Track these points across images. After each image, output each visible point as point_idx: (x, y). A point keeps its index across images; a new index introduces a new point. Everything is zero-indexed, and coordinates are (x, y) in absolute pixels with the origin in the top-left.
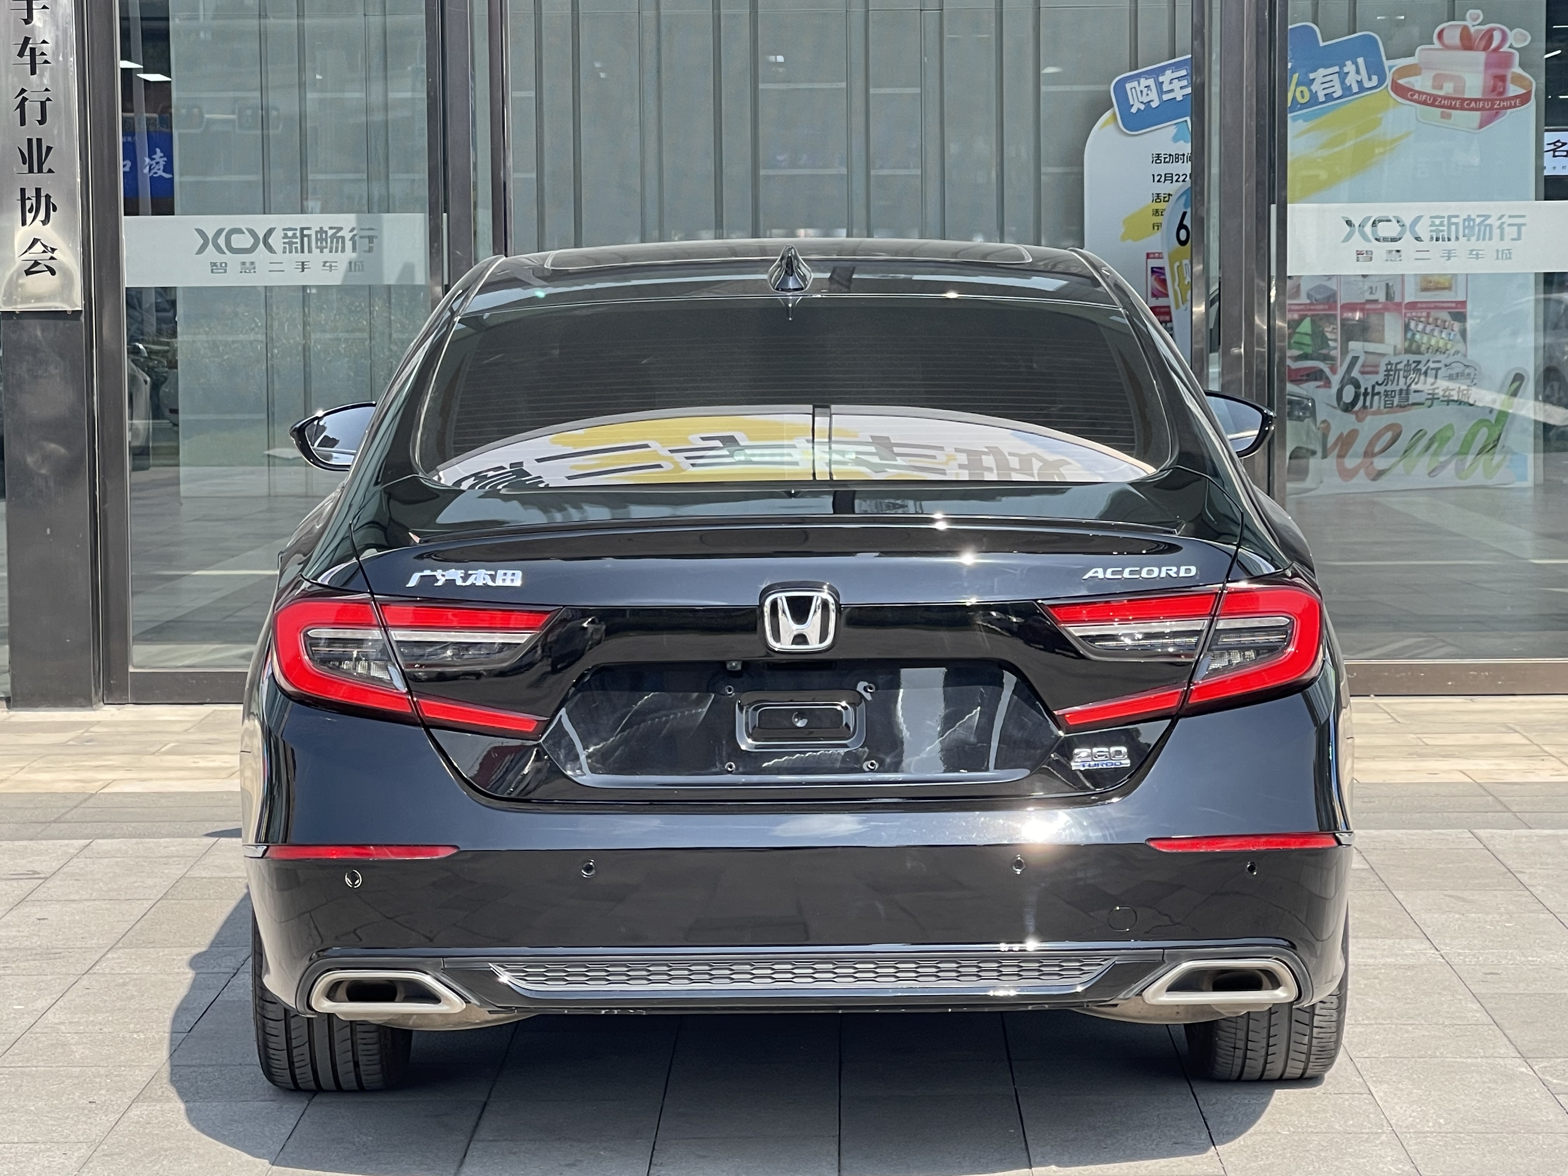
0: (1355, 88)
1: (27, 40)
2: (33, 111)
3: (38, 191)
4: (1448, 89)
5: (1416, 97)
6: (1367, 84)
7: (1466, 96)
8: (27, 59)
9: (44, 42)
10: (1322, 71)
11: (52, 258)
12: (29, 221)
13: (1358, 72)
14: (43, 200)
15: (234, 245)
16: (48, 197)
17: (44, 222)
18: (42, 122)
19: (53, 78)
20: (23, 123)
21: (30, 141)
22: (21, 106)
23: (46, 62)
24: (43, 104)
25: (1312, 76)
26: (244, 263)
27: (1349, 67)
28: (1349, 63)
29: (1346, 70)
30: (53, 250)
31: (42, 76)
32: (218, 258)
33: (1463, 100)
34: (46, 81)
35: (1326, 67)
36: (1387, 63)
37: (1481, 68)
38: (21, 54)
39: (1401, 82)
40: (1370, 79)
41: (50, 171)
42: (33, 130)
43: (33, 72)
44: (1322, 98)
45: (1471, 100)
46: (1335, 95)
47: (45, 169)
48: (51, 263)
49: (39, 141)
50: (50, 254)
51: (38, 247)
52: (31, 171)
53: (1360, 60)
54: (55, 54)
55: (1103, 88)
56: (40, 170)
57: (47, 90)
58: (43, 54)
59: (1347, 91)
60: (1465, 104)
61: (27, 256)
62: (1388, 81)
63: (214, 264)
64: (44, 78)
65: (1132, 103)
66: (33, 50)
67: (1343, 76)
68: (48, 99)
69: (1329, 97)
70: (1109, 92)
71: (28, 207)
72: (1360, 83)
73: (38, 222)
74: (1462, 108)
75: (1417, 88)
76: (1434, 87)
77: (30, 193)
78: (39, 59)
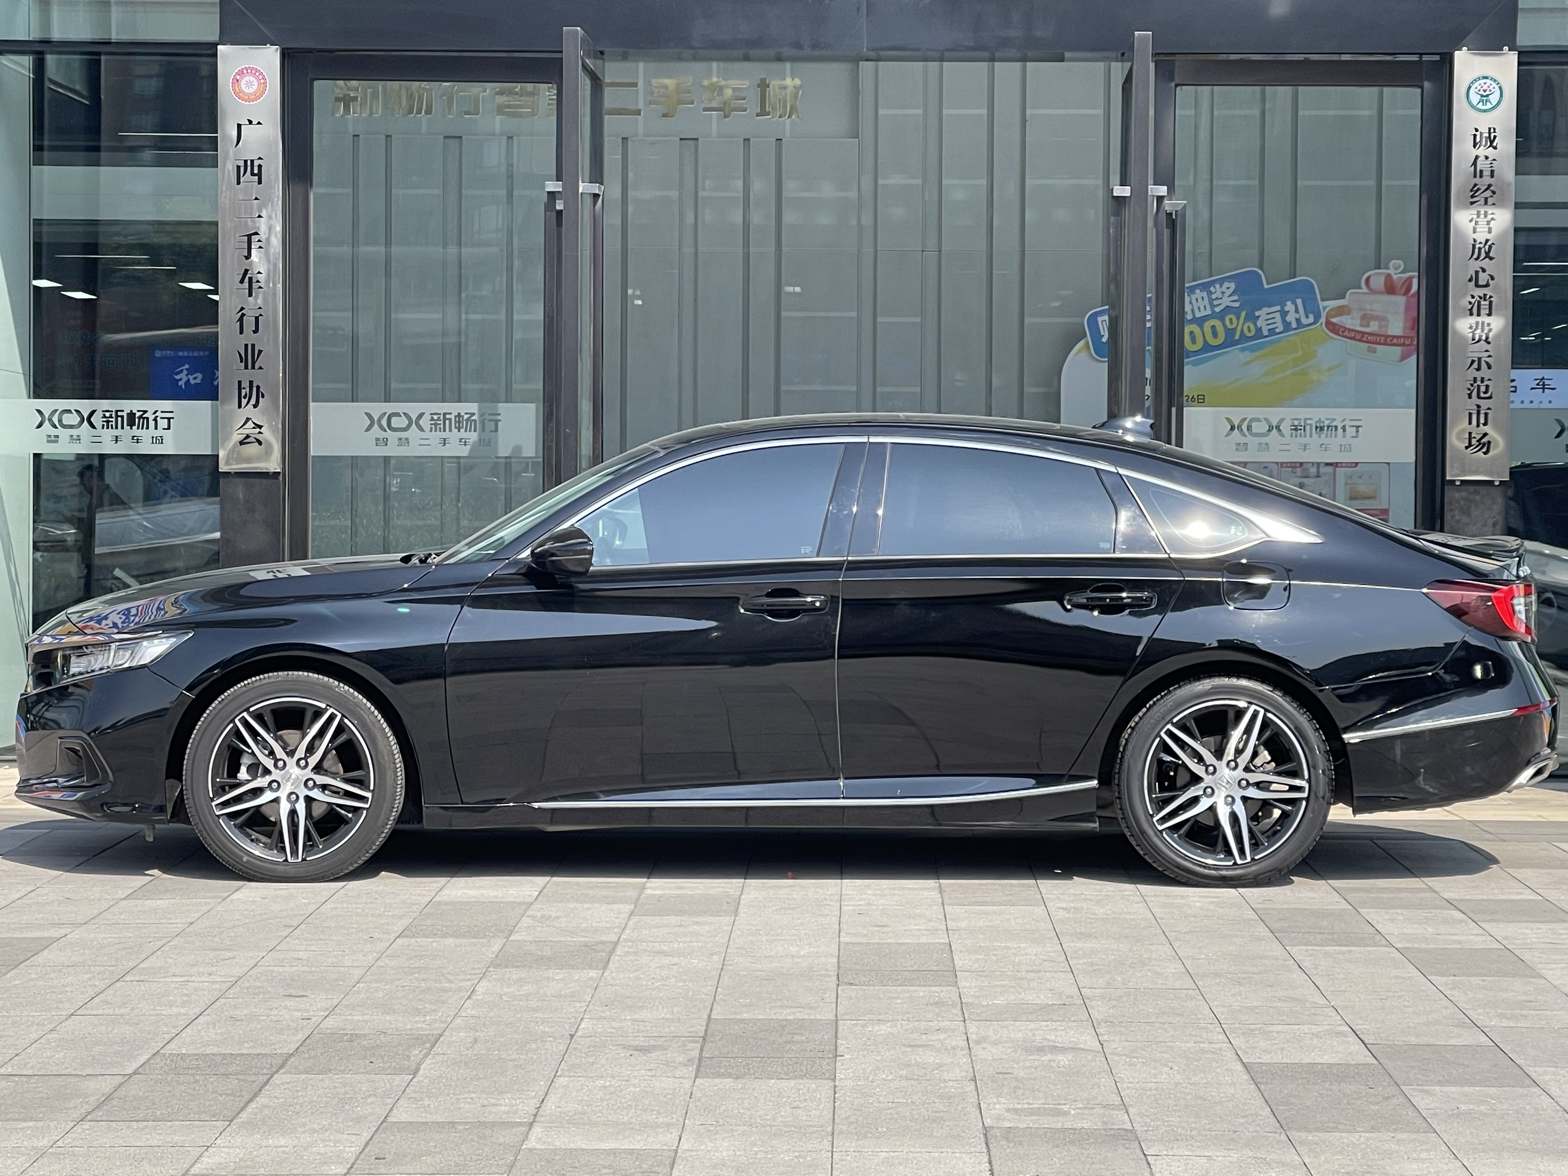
0: (1294, 325)
1: (246, 271)
2: (249, 323)
3: (251, 383)
4: (1374, 327)
5: (1346, 333)
6: (1304, 321)
7: (1389, 333)
8: (246, 284)
9: (259, 273)
10: (1266, 310)
11: (260, 433)
12: (243, 405)
13: (1297, 311)
14: (255, 389)
15: (394, 425)
16: (258, 387)
17: (255, 406)
18: (256, 331)
19: (265, 300)
20: (241, 332)
21: (246, 346)
22: (241, 320)
23: (260, 287)
24: (257, 318)
25: (1257, 313)
26: (401, 439)
27: (1289, 306)
28: (1289, 303)
29: (1286, 309)
30: (260, 427)
31: (256, 298)
32: (383, 435)
33: (1387, 337)
34: (260, 302)
35: (1269, 306)
36: (1322, 304)
37: (1402, 309)
38: (242, 282)
39: (1334, 320)
40: (1307, 317)
41: (260, 368)
42: (249, 337)
43: (250, 295)
44: (1266, 333)
45: (1394, 337)
46: (1277, 331)
47: (257, 366)
48: (259, 437)
49: (253, 346)
50: (258, 430)
51: (250, 424)
52: (246, 367)
53: (1299, 301)
54: (267, 282)
55: (1078, 320)
56: (253, 367)
57: (260, 308)
58: (258, 281)
59: (1287, 326)
60: (1388, 340)
61: (241, 431)
62: (1323, 320)
63: (379, 439)
64: (259, 300)
65: (1102, 333)
66: (250, 279)
67: (1284, 314)
68: (261, 315)
69: (1272, 332)
70: (1083, 324)
71: (243, 394)
72: (1298, 320)
73: (250, 406)
74: (1385, 344)
75: (1347, 326)
76: (1361, 325)
77: (246, 384)
78: (255, 285)
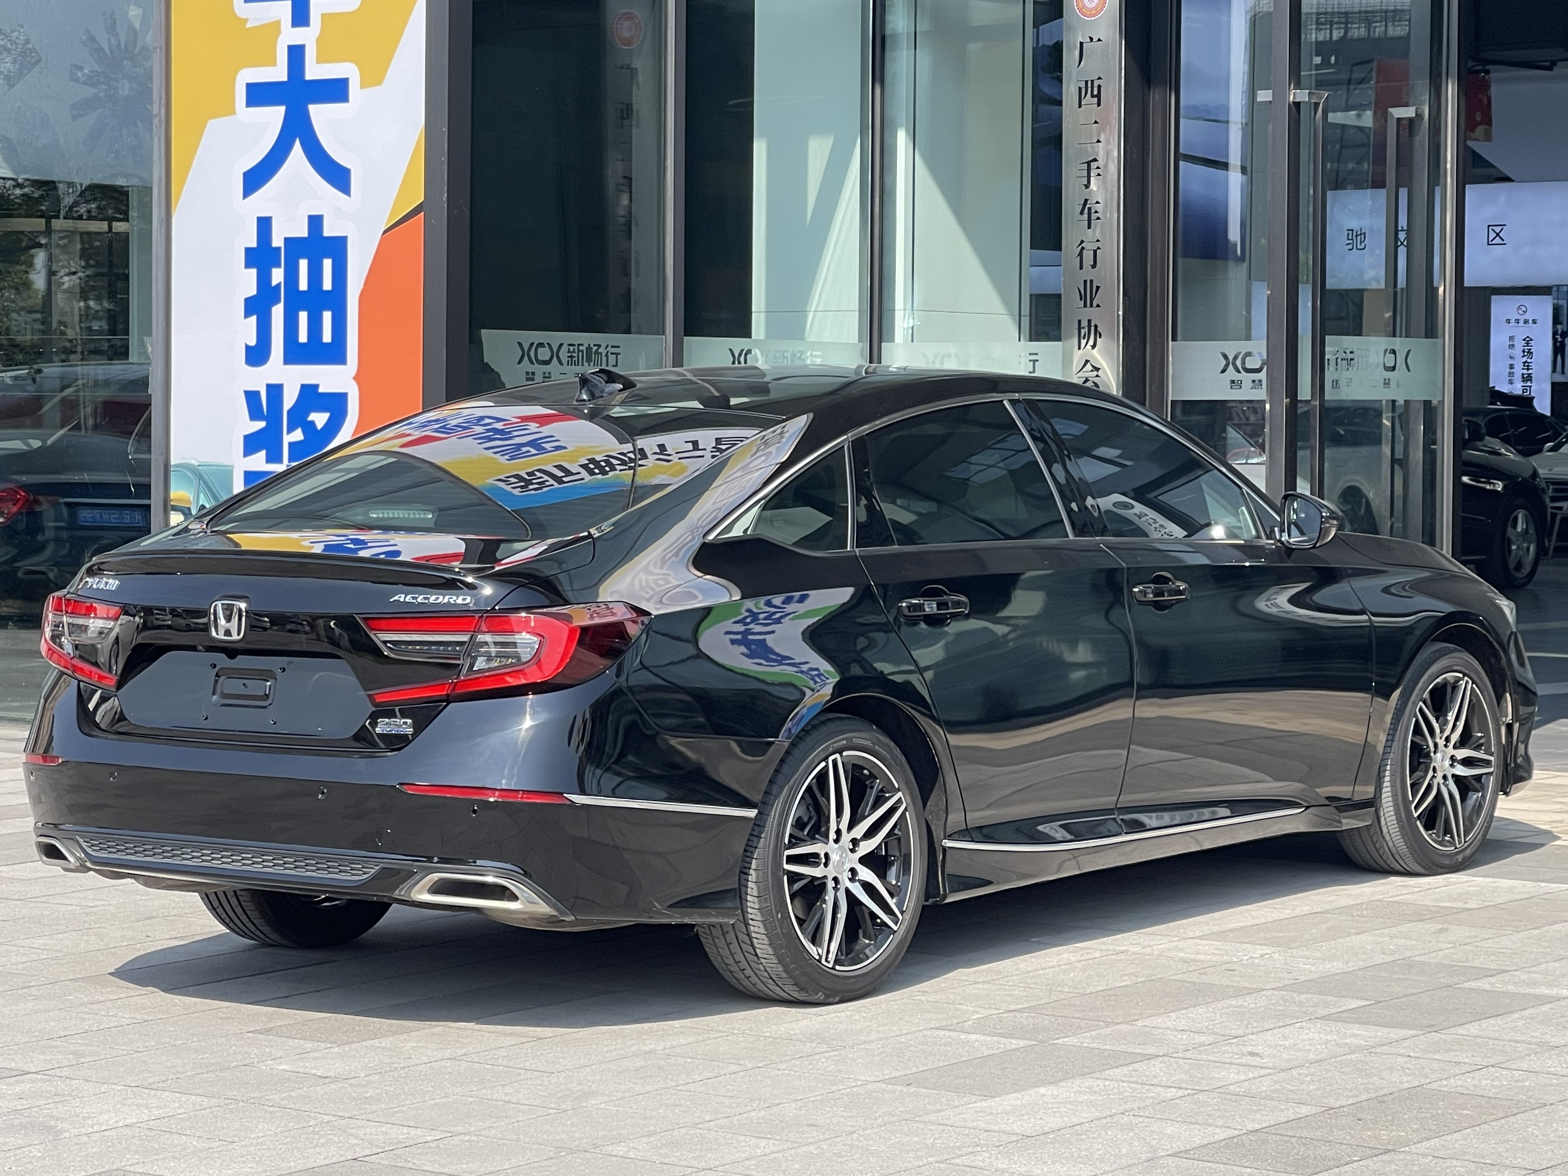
1: (1086, 200)
2: (1088, 257)
3: (1089, 321)
8: (1086, 216)
9: (1098, 202)
11: (1097, 376)
12: (1083, 346)
14: (1093, 329)
15: (1248, 366)
16: (1096, 326)
17: (1094, 347)
18: (1094, 266)
19: (1103, 232)
20: (1081, 268)
21: (1085, 281)
22: (1081, 254)
23: (1098, 218)
24: (1095, 252)
26: (1254, 381)
30: (1097, 369)
31: (1094, 231)
32: (1236, 376)
34: (1098, 235)
38: (1082, 213)
41: (1098, 306)
42: (1088, 273)
43: (1089, 227)
47: (1095, 305)
48: (1096, 380)
49: (1091, 281)
50: (1095, 373)
51: (1089, 367)
52: (1085, 306)
54: (1105, 213)
56: (1091, 306)
57: (1098, 241)
58: (1096, 212)
61: (1080, 374)
63: (1233, 382)
64: (1096, 231)
66: (1090, 209)
68: (1099, 248)
71: (1082, 335)
73: (1089, 347)
77: (1084, 324)
78: (1094, 216)
